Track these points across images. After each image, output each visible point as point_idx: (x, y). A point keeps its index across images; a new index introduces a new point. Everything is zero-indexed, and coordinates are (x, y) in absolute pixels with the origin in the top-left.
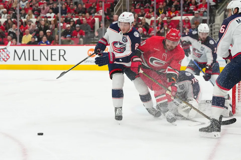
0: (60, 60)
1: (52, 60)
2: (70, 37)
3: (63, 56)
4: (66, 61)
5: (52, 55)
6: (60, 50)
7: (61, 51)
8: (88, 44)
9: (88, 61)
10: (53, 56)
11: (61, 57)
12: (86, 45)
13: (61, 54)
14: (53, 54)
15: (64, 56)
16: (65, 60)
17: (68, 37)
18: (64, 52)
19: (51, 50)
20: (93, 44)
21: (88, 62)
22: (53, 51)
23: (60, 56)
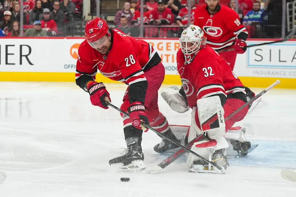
0: (21, 63)
1: (7, 63)
2: (40, 25)
3: (26, 56)
4: (32, 66)
5: (7, 54)
6: (21, 46)
7: (23, 47)
8: (71, 36)
9: (71, 66)
10: (9, 56)
11: (24, 58)
12: (67, 38)
13: (23, 54)
14: (9, 52)
15: (29, 57)
16: (31, 64)
17: (36, 25)
18: (28, 49)
19: (7, 46)
20: (79, 36)
21: (70, 68)
22: (9, 47)
23: (21, 56)
